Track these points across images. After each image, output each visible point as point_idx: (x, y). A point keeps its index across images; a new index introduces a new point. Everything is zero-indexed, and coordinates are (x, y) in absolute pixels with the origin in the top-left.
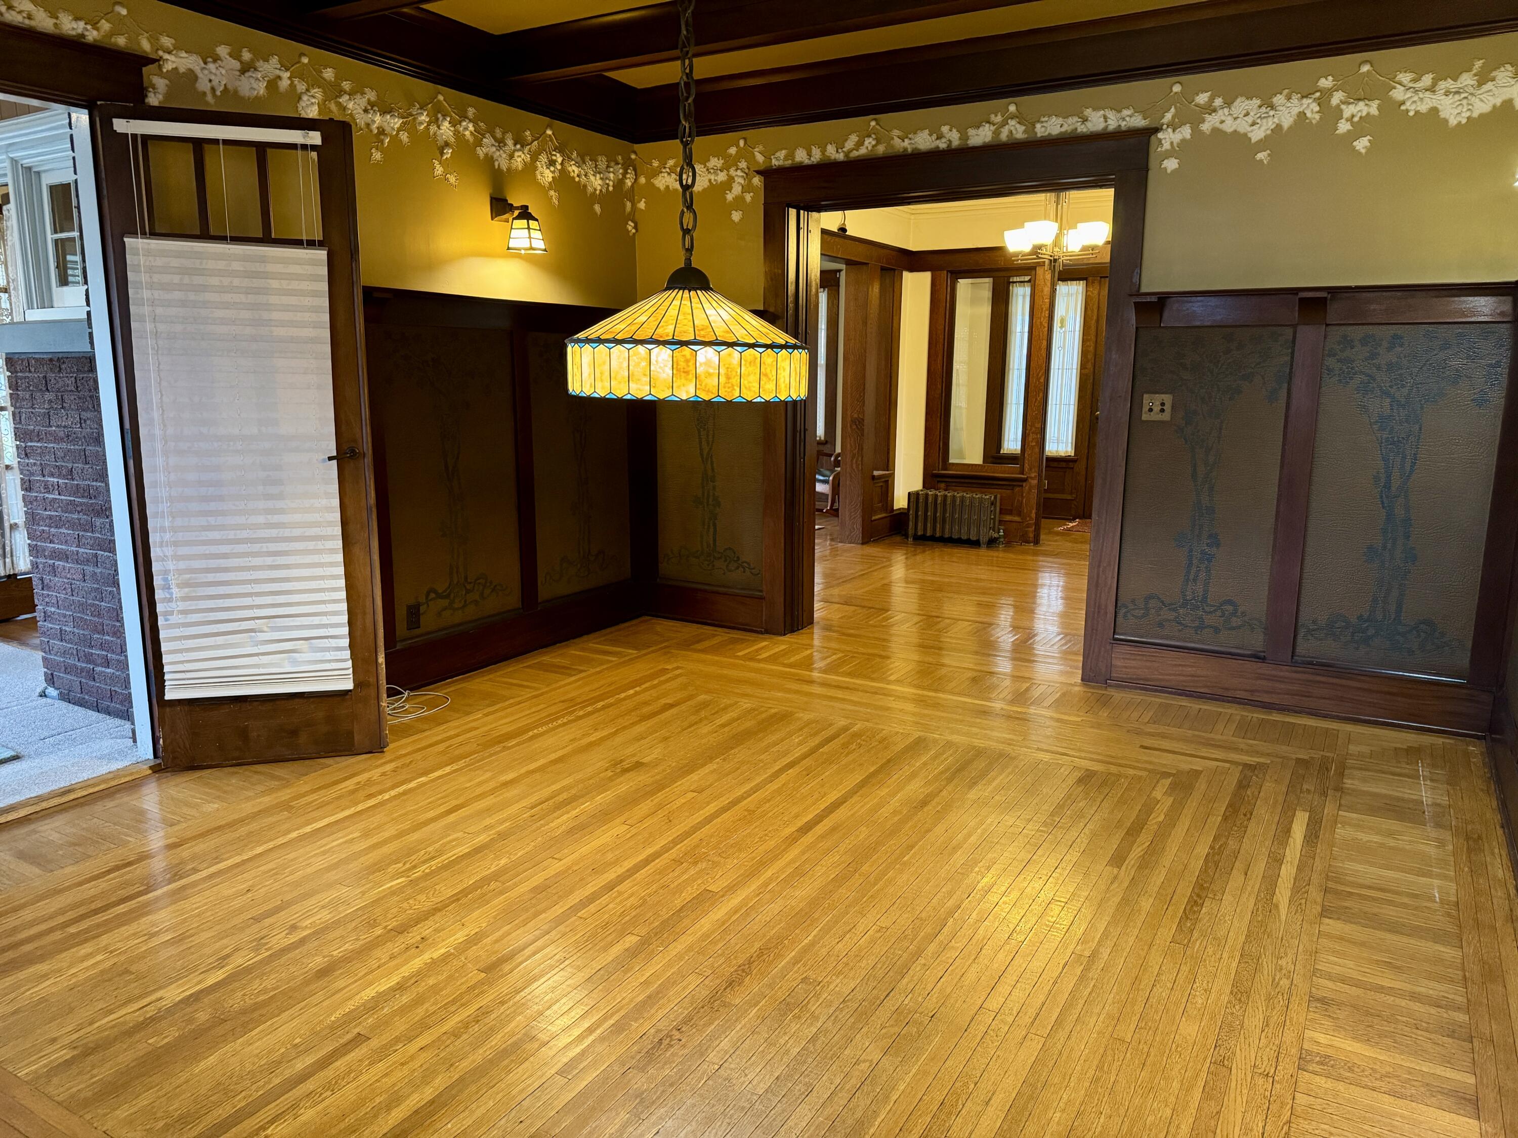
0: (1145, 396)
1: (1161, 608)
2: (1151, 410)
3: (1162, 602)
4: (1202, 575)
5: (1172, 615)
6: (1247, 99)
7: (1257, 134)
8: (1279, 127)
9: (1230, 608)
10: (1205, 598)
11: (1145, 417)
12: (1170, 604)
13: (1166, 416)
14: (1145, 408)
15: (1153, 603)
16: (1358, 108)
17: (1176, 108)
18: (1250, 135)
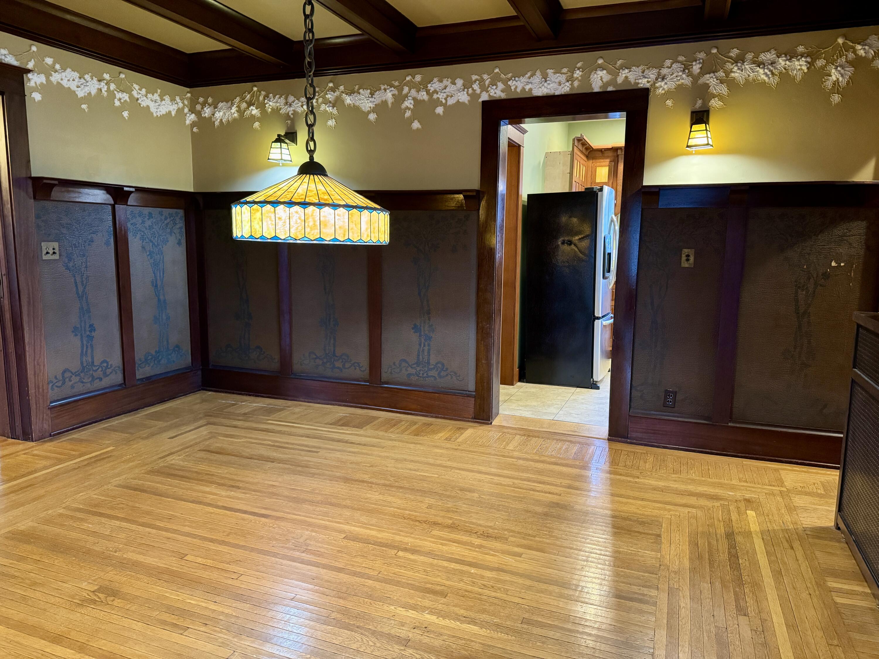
0: (43, 244)
1: (72, 376)
2: (47, 253)
3: (72, 373)
4: (89, 351)
5: (77, 379)
6: (72, 70)
7: (81, 93)
8: (90, 94)
9: (105, 365)
10: (93, 362)
11: (45, 257)
12: (75, 373)
13: (56, 257)
14: (44, 252)
15: (67, 375)
16: (123, 95)
17: (34, 60)
18: (77, 93)
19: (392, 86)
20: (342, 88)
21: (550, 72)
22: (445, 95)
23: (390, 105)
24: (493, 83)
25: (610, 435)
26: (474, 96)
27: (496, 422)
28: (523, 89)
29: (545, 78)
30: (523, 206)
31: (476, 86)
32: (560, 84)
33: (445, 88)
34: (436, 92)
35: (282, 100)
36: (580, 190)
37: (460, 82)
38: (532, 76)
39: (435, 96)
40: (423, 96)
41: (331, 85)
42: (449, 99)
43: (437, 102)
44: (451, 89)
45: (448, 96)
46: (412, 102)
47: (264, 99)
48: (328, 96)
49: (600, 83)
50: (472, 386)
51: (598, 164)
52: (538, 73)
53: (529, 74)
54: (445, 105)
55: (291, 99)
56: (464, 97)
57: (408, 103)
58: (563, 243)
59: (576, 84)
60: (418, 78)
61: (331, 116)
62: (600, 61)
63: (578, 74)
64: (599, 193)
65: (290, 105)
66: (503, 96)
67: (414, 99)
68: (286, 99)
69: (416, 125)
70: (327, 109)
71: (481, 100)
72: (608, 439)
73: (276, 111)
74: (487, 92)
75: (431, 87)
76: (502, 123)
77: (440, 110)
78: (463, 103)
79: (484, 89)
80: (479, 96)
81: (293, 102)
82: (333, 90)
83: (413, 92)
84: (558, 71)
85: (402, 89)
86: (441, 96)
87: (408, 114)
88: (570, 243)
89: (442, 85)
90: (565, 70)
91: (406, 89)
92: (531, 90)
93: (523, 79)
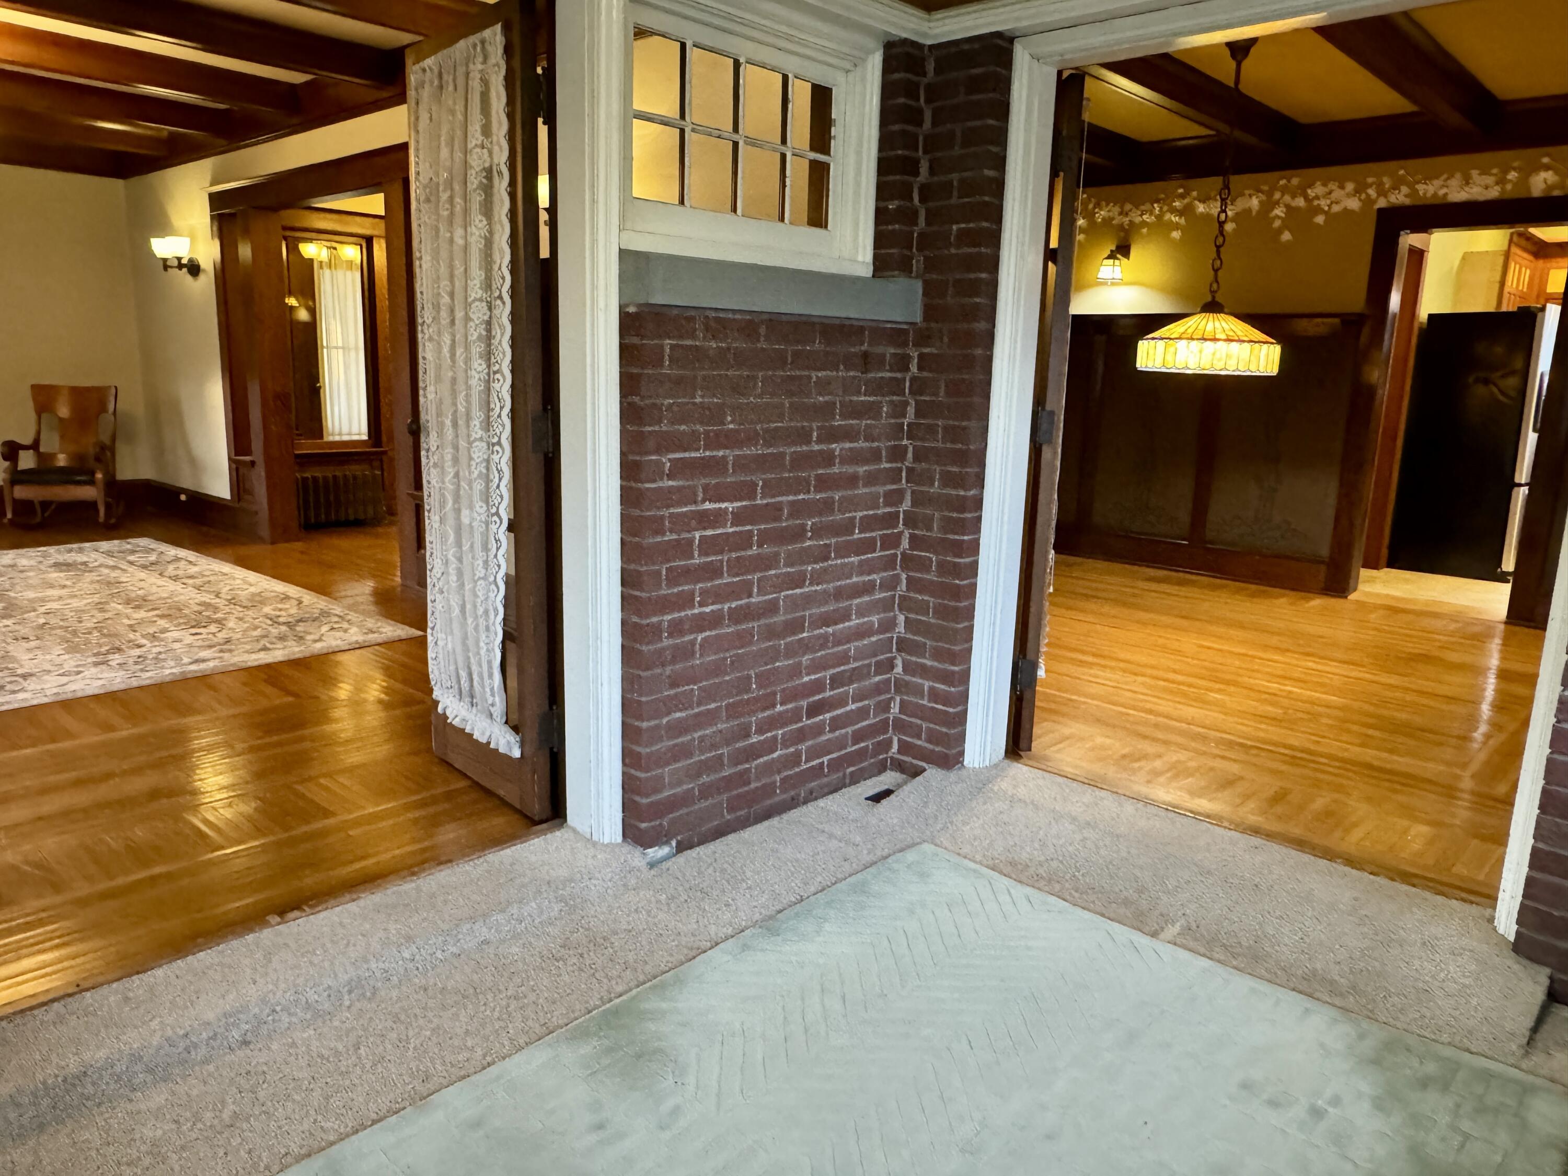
19: (1259, 191)
20: (1195, 194)
21: (1475, 173)
22: (1328, 202)
23: (1254, 213)
24: (1395, 187)
25: (1508, 617)
26: (1369, 202)
27: (1353, 597)
28: (1435, 194)
29: (1467, 181)
30: (1421, 329)
31: (1372, 192)
32: (1487, 188)
33: (1330, 193)
34: (1317, 197)
35: (1117, 209)
36: (1511, 310)
37: (1350, 187)
38: (1448, 179)
39: (1316, 203)
40: (1300, 202)
41: (1181, 191)
42: (1334, 205)
43: (1318, 210)
44: (1338, 194)
45: (1332, 203)
46: (1284, 210)
47: (1095, 208)
48: (1177, 204)
49: (1543, 186)
50: (1324, 551)
51: (1554, 264)
52: (1458, 175)
53: (1445, 176)
54: (1326, 213)
55: (1128, 206)
56: (1354, 204)
57: (1279, 211)
58: (1477, 380)
59: (1509, 187)
60: (1295, 181)
61: (1177, 227)
62: (1546, 160)
63: (1512, 176)
64: (1540, 315)
65: (1127, 214)
66: (1407, 201)
67: (1287, 206)
68: (1122, 207)
69: (1286, 236)
70: (1173, 219)
71: (1377, 206)
72: (1506, 623)
73: (1107, 221)
74: (1386, 197)
75: (1311, 193)
76: (1402, 233)
77: (1320, 219)
78: (1352, 211)
79: (1382, 193)
80: (1374, 202)
81: (1131, 210)
82: (1182, 196)
83: (1287, 198)
84: (1484, 172)
85: (1272, 195)
86: (1324, 203)
87: (1277, 224)
88: (1486, 382)
89: (1326, 190)
90: (1495, 171)
91: (1277, 195)
92: (1446, 194)
93: (1437, 183)
